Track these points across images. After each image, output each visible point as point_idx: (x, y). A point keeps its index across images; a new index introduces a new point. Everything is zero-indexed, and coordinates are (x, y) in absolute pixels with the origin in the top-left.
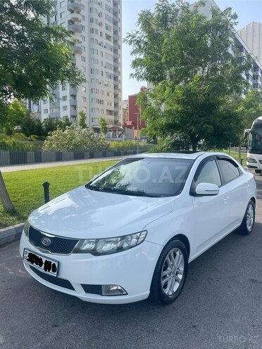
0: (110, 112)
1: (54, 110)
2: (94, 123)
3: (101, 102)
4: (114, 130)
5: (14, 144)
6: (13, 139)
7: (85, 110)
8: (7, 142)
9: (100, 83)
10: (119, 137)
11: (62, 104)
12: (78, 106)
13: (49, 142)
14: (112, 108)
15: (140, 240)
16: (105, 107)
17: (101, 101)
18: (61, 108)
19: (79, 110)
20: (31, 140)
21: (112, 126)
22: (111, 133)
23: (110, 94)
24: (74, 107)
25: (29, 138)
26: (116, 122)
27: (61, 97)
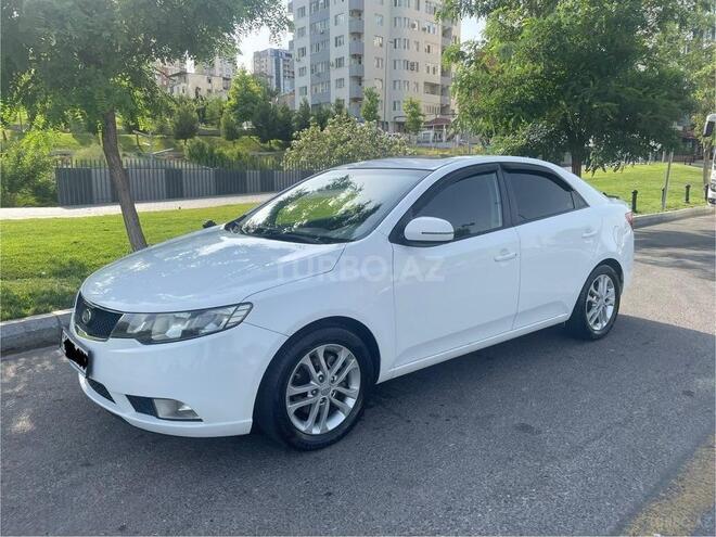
0: (432, 88)
1: (320, 89)
2: (396, 113)
3: (412, 67)
4: (437, 125)
5: (240, 155)
6: (238, 147)
7: (379, 85)
8: (227, 153)
9: (414, 26)
10: (448, 140)
11: (335, 74)
12: (365, 78)
13: (294, 153)
14: (437, 79)
15: (233, 320)
16: (423, 76)
17: (412, 65)
18: (333, 83)
19: (367, 86)
20: (271, 150)
21: (433, 117)
22: (432, 132)
23: (433, 50)
24: (359, 79)
25: (267, 145)
26: (444, 109)
27: (332, 60)
